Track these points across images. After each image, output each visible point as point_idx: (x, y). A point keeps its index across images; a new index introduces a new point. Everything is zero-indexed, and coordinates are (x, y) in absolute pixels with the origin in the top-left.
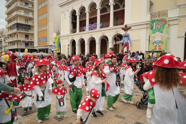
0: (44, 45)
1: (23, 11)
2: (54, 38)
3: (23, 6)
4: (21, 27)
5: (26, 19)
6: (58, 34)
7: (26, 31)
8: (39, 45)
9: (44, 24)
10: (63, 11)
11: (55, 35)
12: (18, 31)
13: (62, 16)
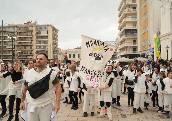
0: (145, 50)
1: (130, 17)
2: (154, 40)
3: (130, 11)
4: (128, 33)
5: (133, 24)
6: (159, 34)
7: (133, 36)
8: (141, 50)
9: (145, 26)
10: (162, 4)
11: (155, 36)
12: (126, 37)
13: (162, 10)
